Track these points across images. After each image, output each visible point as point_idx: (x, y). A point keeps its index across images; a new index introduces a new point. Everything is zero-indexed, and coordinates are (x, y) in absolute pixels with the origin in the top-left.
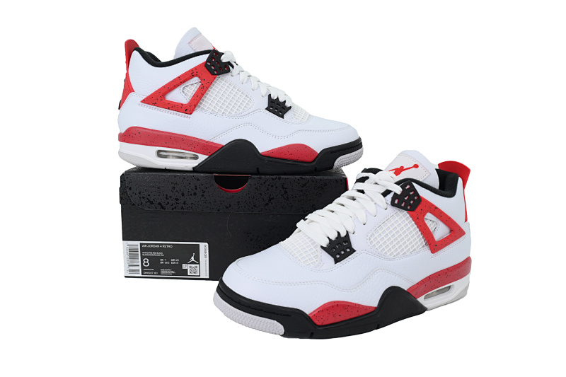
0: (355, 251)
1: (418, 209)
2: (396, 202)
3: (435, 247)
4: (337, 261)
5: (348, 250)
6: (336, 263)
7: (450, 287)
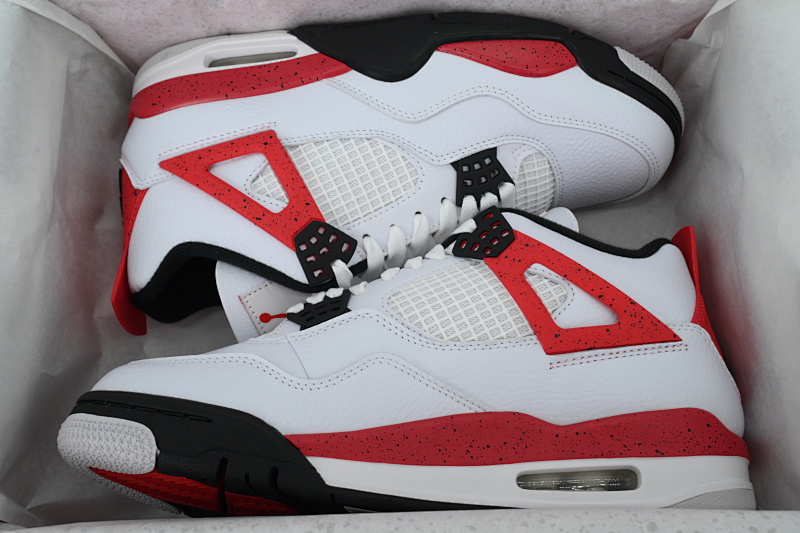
0: (453, 164)
1: (303, 221)
2: (345, 247)
3: (268, 140)
4: (492, 153)
5: (465, 169)
6: (494, 150)
7: (211, 66)
